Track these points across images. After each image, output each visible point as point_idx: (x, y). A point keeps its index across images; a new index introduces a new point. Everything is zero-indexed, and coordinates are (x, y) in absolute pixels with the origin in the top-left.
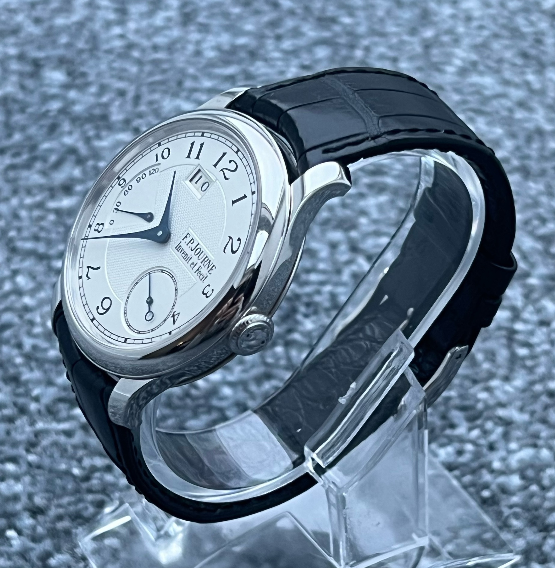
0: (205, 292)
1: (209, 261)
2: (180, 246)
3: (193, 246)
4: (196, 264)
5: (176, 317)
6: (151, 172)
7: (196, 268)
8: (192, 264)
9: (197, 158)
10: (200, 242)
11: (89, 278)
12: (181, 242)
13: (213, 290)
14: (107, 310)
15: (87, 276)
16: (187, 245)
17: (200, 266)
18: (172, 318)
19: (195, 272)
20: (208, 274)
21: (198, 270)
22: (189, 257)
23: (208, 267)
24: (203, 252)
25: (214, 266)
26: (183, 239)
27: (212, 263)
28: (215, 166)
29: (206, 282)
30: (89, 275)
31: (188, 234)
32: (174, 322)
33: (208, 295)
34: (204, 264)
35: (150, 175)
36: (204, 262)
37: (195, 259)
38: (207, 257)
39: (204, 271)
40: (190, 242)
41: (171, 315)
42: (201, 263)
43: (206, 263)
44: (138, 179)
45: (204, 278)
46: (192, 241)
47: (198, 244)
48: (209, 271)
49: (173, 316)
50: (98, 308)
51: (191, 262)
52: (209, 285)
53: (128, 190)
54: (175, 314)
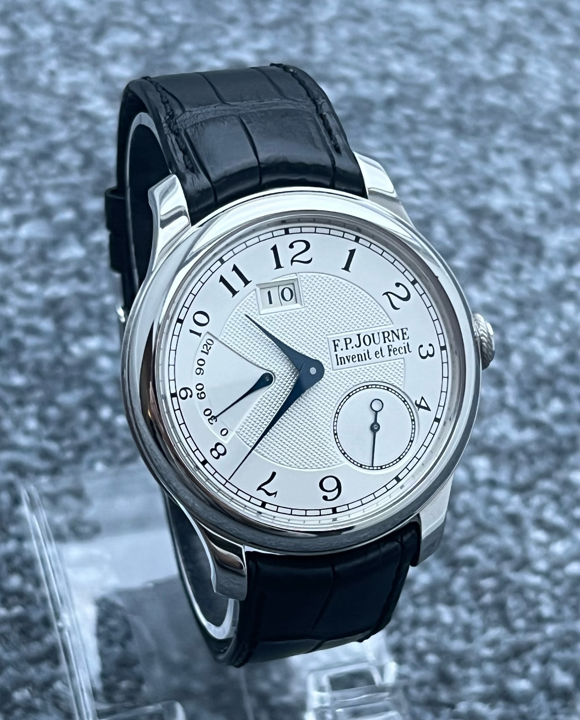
0: (424, 354)
1: (391, 333)
2: (341, 358)
3: (355, 341)
4: (381, 350)
5: (423, 404)
6: (205, 350)
7: (386, 352)
8: (376, 354)
9: (246, 282)
10: (358, 332)
11: (276, 493)
12: (336, 355)
13: (430, 345)
14: (339, 486)
15: (269, 494)
16: (347, 349)
17: (388, 346)
18: (420, 409)
19: (390, 355)
20: (406, 341)
21: (390, 350)
22: (364, 354)
23: (398, 337)
24: (373, 335)
25: (402, 330)
26: (336, 351)
27: (398, 330)
28: (279, 266)
29: (414, 348)
30: (270, 492)
31: (334, 341)
32: (428, 409)
33: (431, 353)
34: (390, 341)
35: (207, 354)
36: (386, 339)
37: (373, 348)
38: (383, 333)
39: (398, 344)
40: (346, 344)
41: (417, 408)
42: (385, 342)
43: (390, 338)
44: (198, 371)
45: (407, 349)
46: (347, 342)
47: (359, 335)
48: (404, 339)
49: (419, 406)
50: (325, 498)
51: (372, 355)
52: (421, 346)
53: (200, 392)
54: (418, 403)
